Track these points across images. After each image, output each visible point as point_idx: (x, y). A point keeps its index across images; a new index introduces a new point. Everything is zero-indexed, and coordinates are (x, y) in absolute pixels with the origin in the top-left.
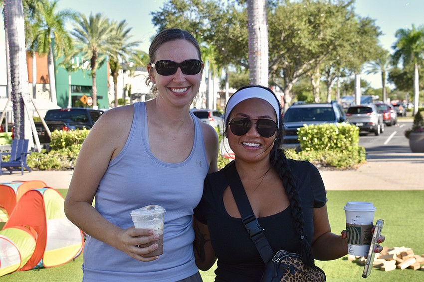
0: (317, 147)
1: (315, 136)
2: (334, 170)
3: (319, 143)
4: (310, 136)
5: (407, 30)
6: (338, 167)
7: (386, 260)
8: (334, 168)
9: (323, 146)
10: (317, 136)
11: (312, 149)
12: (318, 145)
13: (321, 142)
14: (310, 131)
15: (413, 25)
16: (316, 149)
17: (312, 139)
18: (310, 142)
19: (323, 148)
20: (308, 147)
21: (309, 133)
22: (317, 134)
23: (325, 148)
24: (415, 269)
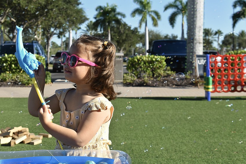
0: (14, 70)
1: (13, 62)
2: (23, 87)
3: (15, 68)
4: (9, 63)
5: (104, 7)
6: (26, 85)
7: (4, 137)
8: (24, 85)
9: (18, 70)
10: (14, 63)
11: (11, 72)
12: (15, 69)
13: (17, 67)
14: (9, 59)
15: (107, 4)
16: (13, 73)
17: (10, 65)
18: (9, 66)
19: (19, 72)
20: (7, 71)
21: (8, 60)
22: (14, 61)
23: (20, 72)
24: (26, 143)
